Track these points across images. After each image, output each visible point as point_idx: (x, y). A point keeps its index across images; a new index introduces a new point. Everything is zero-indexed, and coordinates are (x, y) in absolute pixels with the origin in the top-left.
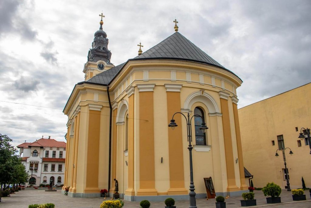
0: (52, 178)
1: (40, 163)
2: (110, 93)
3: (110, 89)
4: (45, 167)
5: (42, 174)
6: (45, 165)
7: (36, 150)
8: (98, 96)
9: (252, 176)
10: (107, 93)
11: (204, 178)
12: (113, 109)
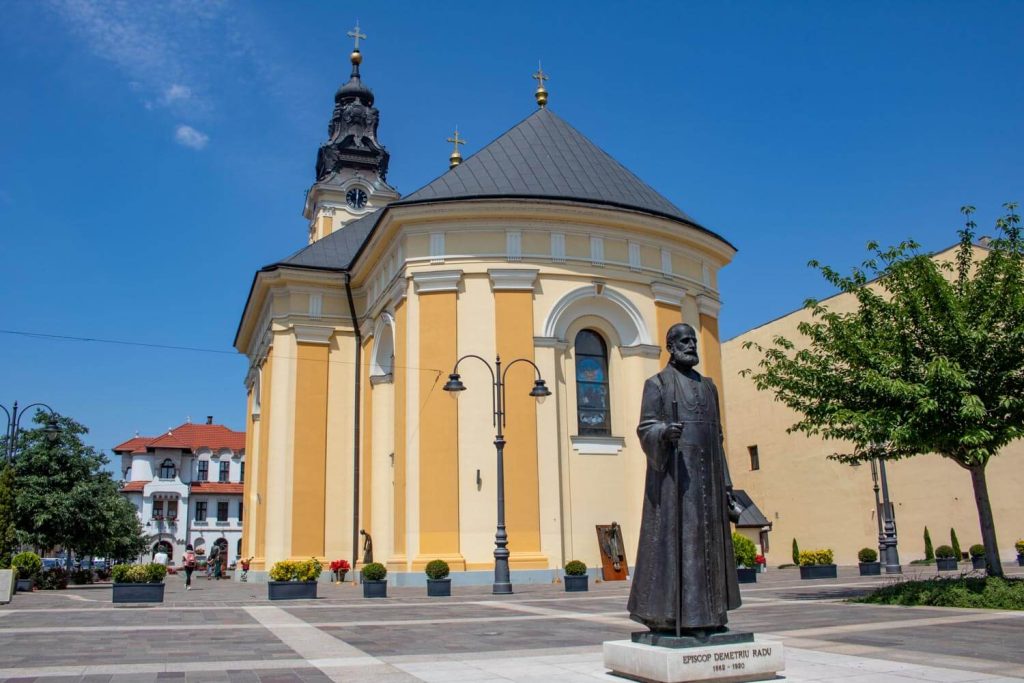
0: (222, 543)
1: (184, 499)
2: (353, 292)
3: (353, 280)
4: (197, 510)
5: (192, 534)
6: (198, 503)
7: (169, 460)
8: (320, 301)
9: (770, 525)
10: (344, 292)
11: (597, 526)
12: (364, 338)
